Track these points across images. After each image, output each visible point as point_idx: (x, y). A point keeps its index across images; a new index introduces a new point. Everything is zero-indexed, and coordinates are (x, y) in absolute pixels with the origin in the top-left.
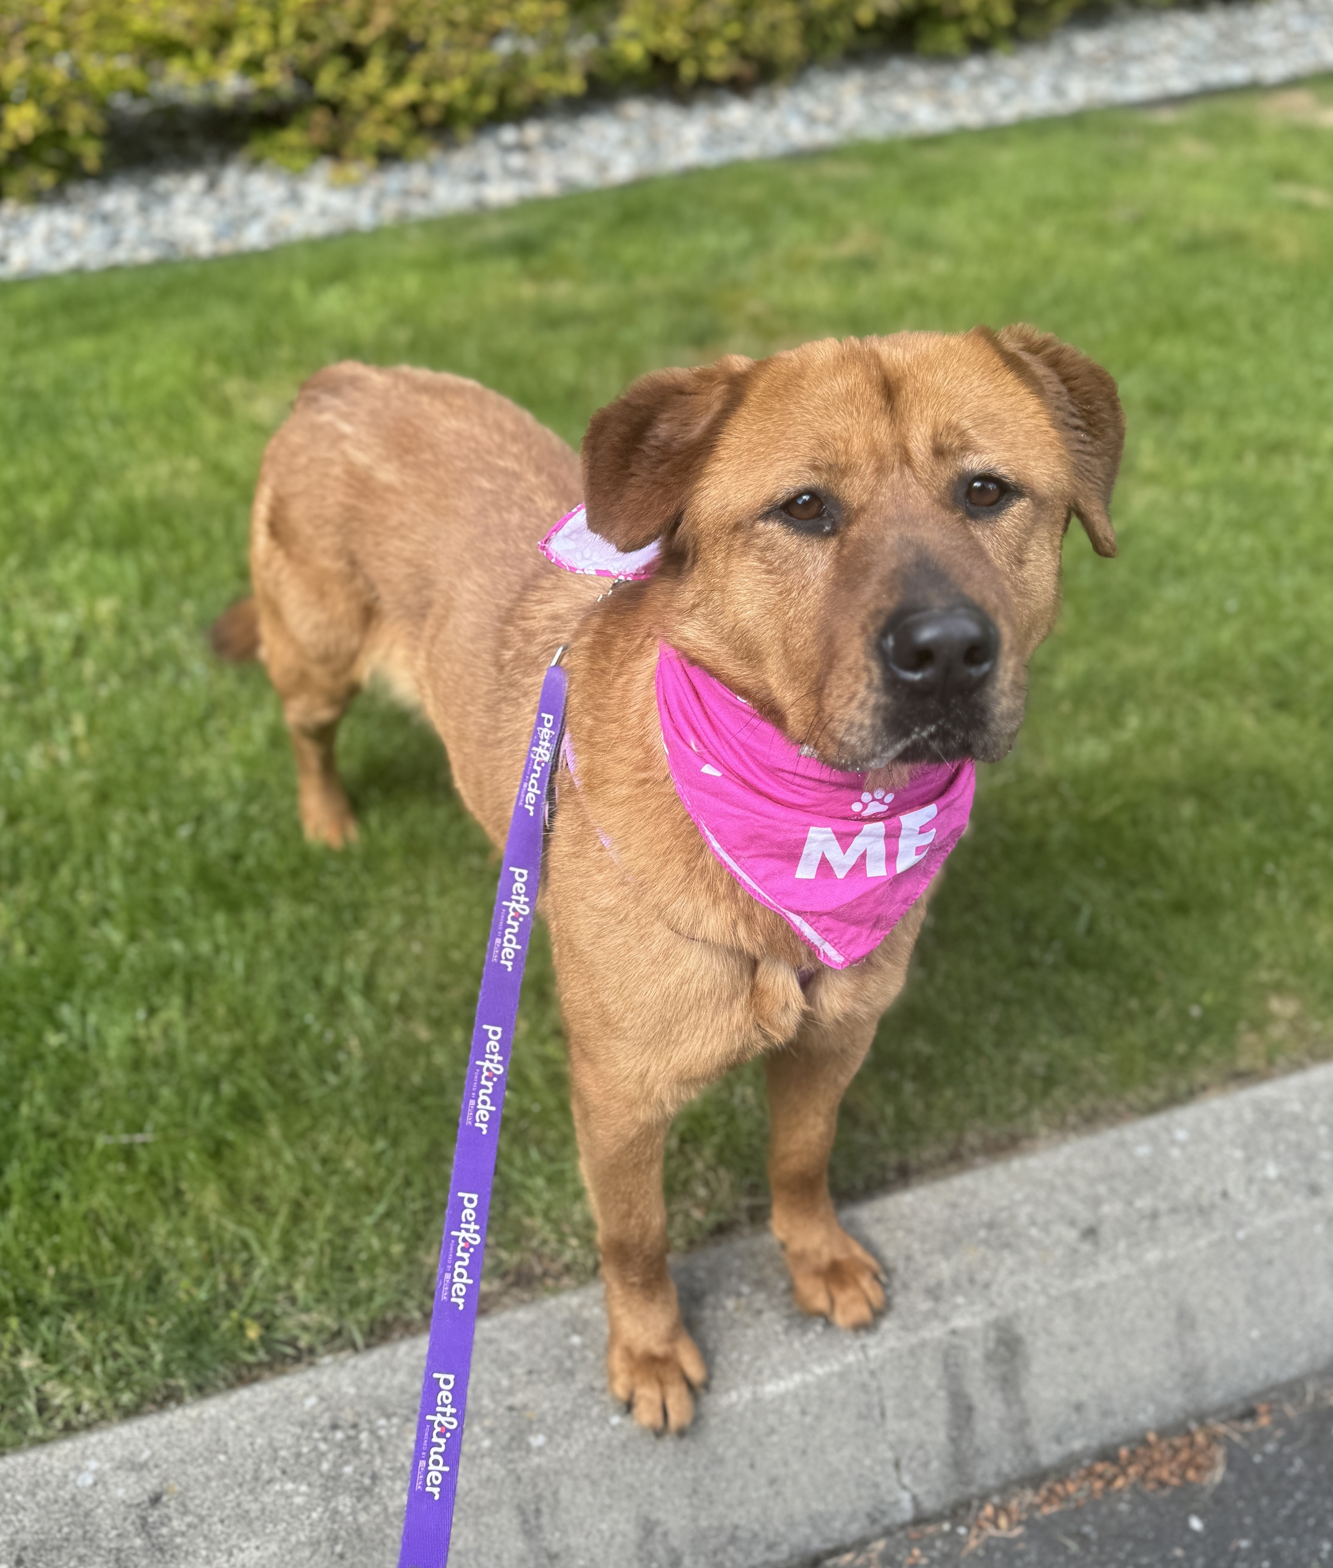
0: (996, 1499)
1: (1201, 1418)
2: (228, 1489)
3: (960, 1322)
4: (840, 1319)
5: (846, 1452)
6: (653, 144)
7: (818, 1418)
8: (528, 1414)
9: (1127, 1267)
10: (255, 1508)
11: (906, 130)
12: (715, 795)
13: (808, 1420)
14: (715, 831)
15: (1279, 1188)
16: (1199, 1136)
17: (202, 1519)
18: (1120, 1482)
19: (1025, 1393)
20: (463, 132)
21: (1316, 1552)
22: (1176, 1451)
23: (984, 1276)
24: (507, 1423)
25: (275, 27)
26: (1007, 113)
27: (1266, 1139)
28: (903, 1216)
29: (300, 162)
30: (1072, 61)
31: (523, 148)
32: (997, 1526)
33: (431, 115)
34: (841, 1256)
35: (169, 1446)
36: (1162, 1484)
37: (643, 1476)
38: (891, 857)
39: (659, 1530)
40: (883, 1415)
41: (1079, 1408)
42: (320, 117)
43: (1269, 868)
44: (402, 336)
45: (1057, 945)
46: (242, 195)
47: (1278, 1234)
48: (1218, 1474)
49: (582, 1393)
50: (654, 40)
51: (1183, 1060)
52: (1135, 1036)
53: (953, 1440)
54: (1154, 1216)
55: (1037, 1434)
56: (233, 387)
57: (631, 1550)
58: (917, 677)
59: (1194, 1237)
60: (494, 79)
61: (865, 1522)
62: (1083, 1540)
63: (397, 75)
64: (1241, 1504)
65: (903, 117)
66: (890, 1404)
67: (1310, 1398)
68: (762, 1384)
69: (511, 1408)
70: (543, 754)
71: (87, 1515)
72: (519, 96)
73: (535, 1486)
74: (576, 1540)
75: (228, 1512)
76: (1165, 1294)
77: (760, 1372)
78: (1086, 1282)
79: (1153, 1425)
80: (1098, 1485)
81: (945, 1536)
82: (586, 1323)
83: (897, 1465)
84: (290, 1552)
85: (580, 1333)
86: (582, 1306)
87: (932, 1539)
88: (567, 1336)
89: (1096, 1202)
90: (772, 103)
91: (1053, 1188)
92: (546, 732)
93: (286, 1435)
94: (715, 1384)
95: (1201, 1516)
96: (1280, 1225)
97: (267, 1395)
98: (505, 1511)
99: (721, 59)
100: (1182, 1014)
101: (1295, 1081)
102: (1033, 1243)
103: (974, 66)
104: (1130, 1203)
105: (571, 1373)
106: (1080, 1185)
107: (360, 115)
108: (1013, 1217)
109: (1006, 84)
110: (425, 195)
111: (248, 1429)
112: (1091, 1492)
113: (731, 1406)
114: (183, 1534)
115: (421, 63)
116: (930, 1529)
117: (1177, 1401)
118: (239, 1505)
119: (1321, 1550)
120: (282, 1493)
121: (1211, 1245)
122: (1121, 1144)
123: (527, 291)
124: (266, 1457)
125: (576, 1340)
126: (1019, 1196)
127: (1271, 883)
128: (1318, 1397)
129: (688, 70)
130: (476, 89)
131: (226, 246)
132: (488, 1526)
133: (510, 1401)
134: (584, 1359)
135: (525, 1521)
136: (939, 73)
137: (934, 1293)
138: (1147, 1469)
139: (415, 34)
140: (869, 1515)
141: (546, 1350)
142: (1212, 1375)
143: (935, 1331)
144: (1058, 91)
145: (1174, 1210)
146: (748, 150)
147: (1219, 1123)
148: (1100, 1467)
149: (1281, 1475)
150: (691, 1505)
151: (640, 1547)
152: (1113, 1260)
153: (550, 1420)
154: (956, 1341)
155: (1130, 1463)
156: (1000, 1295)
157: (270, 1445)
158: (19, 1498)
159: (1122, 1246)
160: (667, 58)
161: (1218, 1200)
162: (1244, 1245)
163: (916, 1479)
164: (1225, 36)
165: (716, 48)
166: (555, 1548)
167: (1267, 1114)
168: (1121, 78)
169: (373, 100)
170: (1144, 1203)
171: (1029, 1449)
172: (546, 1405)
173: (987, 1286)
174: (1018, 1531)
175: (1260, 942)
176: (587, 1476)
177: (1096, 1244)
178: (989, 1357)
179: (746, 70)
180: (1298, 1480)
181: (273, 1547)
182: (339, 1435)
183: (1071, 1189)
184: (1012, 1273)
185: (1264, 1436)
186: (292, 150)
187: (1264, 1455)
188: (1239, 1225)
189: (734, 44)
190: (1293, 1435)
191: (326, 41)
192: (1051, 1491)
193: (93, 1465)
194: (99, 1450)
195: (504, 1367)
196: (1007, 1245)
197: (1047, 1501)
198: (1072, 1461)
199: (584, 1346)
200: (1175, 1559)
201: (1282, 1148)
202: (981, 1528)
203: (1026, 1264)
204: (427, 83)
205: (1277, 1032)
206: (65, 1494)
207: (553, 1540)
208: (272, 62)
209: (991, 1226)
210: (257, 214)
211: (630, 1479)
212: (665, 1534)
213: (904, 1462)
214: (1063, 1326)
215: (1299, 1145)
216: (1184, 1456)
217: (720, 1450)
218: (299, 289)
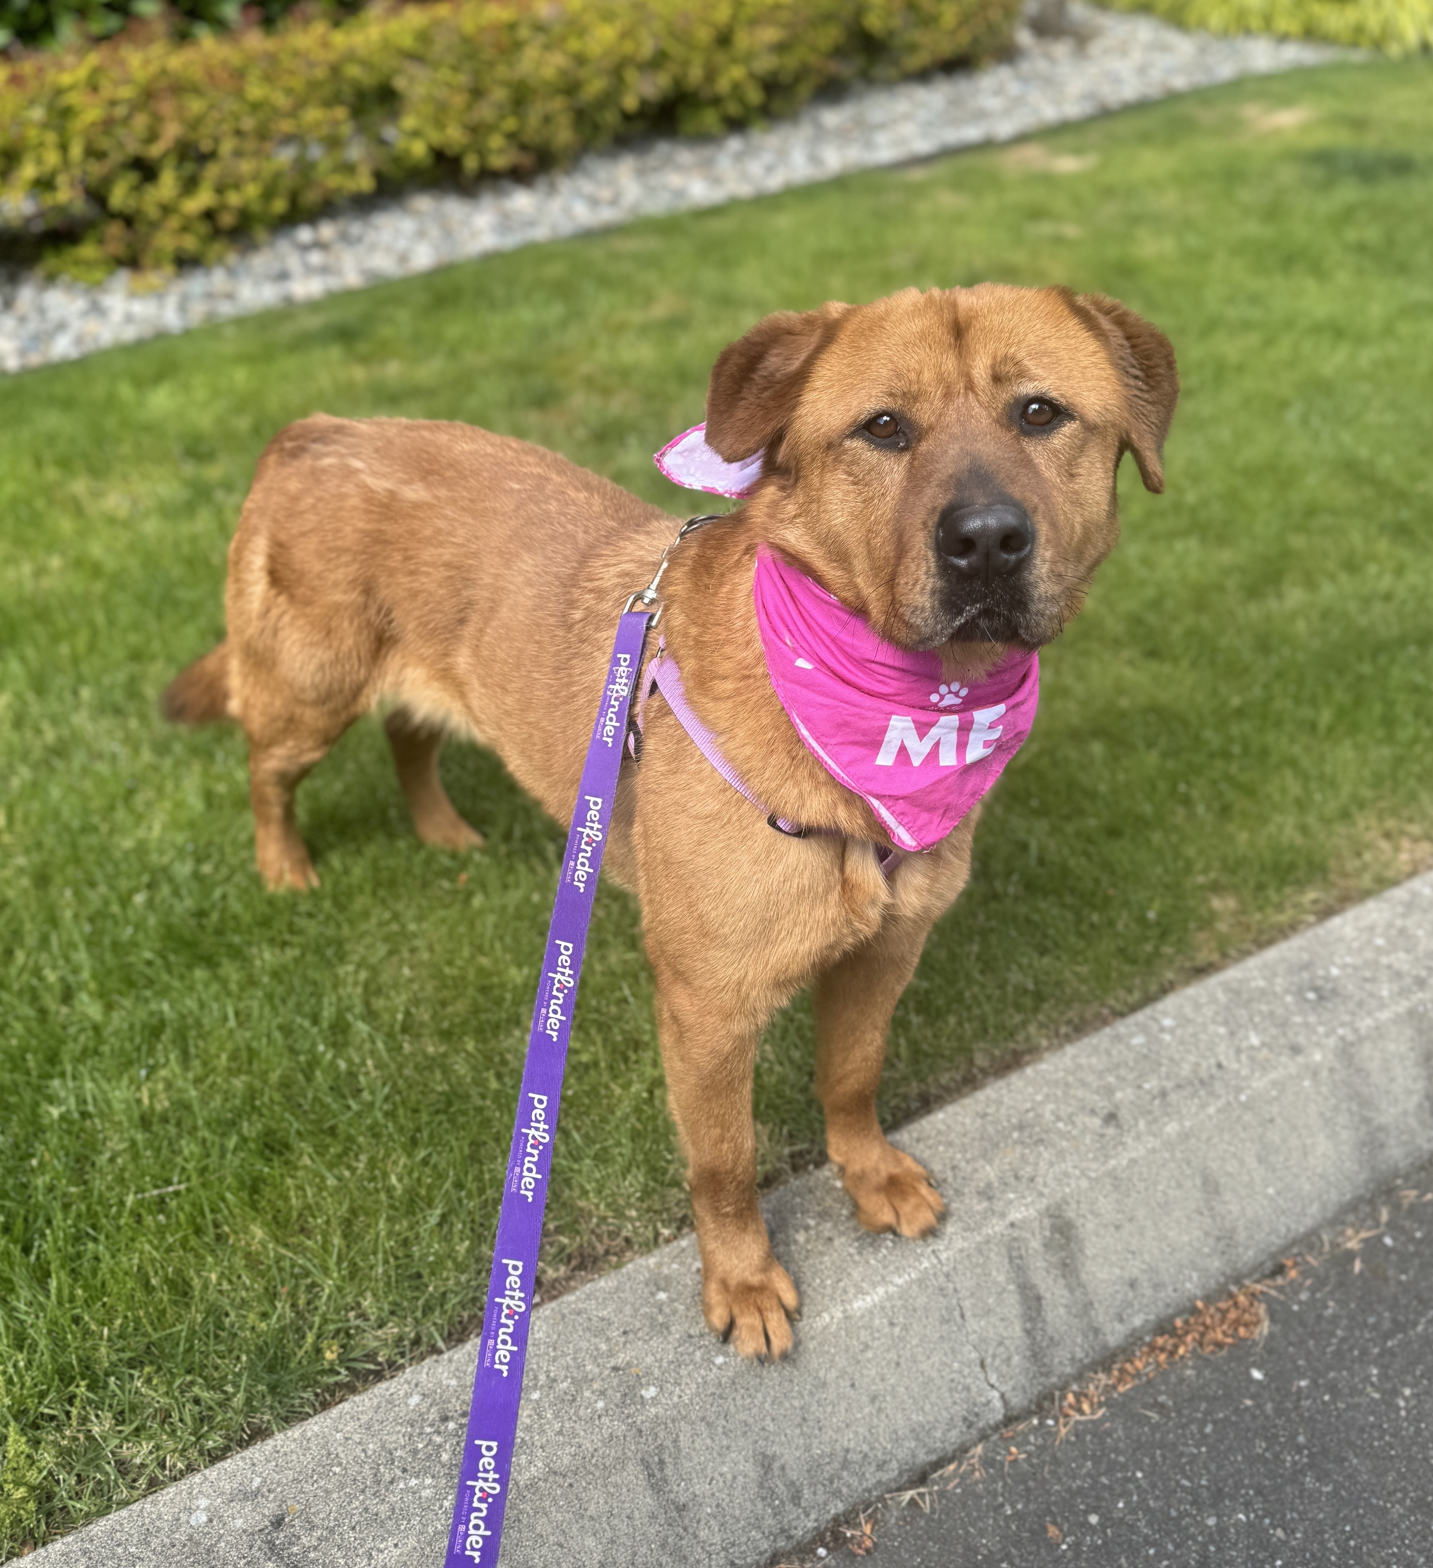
0: (1075, 1387)
1: (1238, 1281)
2: (351, 1498)
3: (1015, 1215)
4: (906, 1230)
5: (935, 1359)
6: (448, 233)
7: (905, 1328)
8: (633, 1370)
9: (1151, 1142)
10: (383, 1509)
11: (683, 205)
12: (806, 686)
13: (897, 1330)
14: (806, 721)
15: (1265, 1052)
16: (1183, 1021)
17: (332, 1531)
18: (1181, 1351)
19: (1084, 1277)
20: (261, 234)
21: (1367, 1379)
22: (1224, 1313)
23: (1027, 1171)
24: (615, 1382)
25: (64, 147)
26: (775, 182)
27: (1242, 1014)
28: (939, 1132)
29: (98, 275)
30: (821, 135)
31: (320, 245)
32: (1081, 1412)
33: (227, 220)
34: (896, 1171)
35: (278, 1469)
36: (1219, 1345)
37: (755, 1411)
38: (962, 746)
39: (776, 1465)
40: (962, 1316)
41: (1133, 1284)
42: (115, 229)
43: (1182, 788)
44: (243, 423)
45: (1015, 877)
46: (41, 311)
47: (1274, 1093)
48: (1265, 1327)
49: (681, 1342)
50: (436, 137)
51: (1149, 962)
52: (1106, 945)
53: (1028, 1332)
54: (1163, 1094)
55: (1101, 1316)
56: (79, 486)
57: (754, 1489)
58: (963, 563)
59: (1203, 1106)
60: (287, 183)
61: (961, 1426)
62: (1161, 1408)
63: (190, 185)
64: (1291, 1349)
65: (680, 194)
66: (967, 1304)
67: (1327, 1247)
68: (850, 1302)
69: (615, 1369)
70: (621, 689)
71: (209, 1551)
72: (311, 197)
73: (656, 1436)
74: (700, 1488)
75: (356, 1518)
76: (1189, 1164)
77: (845, 1291)
78: (1119, 1161)
79: (1199, 1293)
80: (1162, 1357)
81: (1035, 1430)
82: (667, 1278)
83: (983, 1365)
84: (430, 1544)
85: (664, 1290)
86: (660, 1265)
87: (1025, 1435)
88: (653, 1294)
89: (1109, 1091)
90: (552, 190)
91: (1067, 1085)
92: (623, 670)
93: (396, 1436)
94: (805, 1310)
95: (1259, 1368)
96: (1274, 1084)
97: (367, 1403)
98: (630, 1467)
99: (500, 151)
100: (1142, 920)
101: (1253, 963)
102: (1062, 1135)
103: (734, 144)
104: (1139, 1087)
105: (666, 1326)
106: (1091, 1078)
107: (154, 225)
108: (1039, 1116)
109: (767, 158)
110: (230, 296)
111: (357, 1437)
112: (1158, 1365)
113: (826, 1328)
114: (315, 1548)
115: (212, 172)
116: (1021, 1427)
117: (1216, 1264)
118: (366, 1510)
119: (1369, 1376)
120: (407, 1490)
121: (1219, 1111)
122: (1118, 1038)
123: (359, 374)
124: (382, 1460)
125: (662, 1296)
126: (1039, 1098)
127: (1187, 801)
128: (1334, 1245)
129: (471, 163)
130: (268, 194)
131: (35, 359)
132: (616, 1486)
133: (613, 1363)
134: (675, 1312)
135: (651, 1475)
136: (705, 152)
137: (986, 1194)
138: (1202, 1335)
139: (205, 146)
140: (965, 1419)
141: (636, 1311)
142: (1242, 1236)
143: (996, 1227)
144: (814, 159)
145: (1179, 1086)
146: (540, 233)
147: (1197, 1006)
148: (1160, 1341)
149: (1320, 1317)
150: (802, 1434)
151: (761, 1485)
152: (1138, 1138)
153: (657, 1372)
154: (1016, 1233)
155: (1187, 1333)
156: (1045, 1185)
157: (383, 1447)
158: (132, 1550)
159: (1142, 1124)
160: (449, 152)
161: (1214, 1071)
162: (1246, 1107)
163: (1001, 1376)
164: (955, 102)
165: (496, 141)
166: (682, 1500)
167: (1237, 993)
168: (869, 144)
169: (167, 210)
170: (1151, 1084)
171: (1096, 1331)
172: (649, 1360)
173: (1032, 1180)
174: (1101, 1412)
175: (1190, 851)
176: (703, 1419)
177: (1119, 1126)
178: (1047, 1246)
179: (526, 160)
180: (1335, 1320)
181: (412, 1542)
182: (451, 1425)
183: (1084, 1084)
184: (1051, 1164)
185: (1295, 1288)
186: (88, 264)
187: (1300, 1303)
188: (1239, 1090)
189: (511, 136)
190: (1320, 1282)
191: (116, 158)
192: (1122, 1371)
193: (203, 1503)
194: (206, 1487)
195: (599, 1333)
196: (1041, 1141)
197: (1120, 1380)
198: (1134, 1339)
199: (672, 1300)
200: (1247, 1409)
201: (1257, 1019)
202: (1067, 1416)
203: (1061, 1155)
204: (220, 190)
205: (1222, 927)
206: (180, 1536)
207: (680, 1492)
208: (62, 180)
209: (1021, 1127)
210: (61, 326)
211: (743, 1416)
212: (783, 1468)
213: (989, 1360)
214: (1106, 1205)
215: (1272, 1014)
216: (1232, 1315)
217: (822, 1374)
218: (126, 391)
